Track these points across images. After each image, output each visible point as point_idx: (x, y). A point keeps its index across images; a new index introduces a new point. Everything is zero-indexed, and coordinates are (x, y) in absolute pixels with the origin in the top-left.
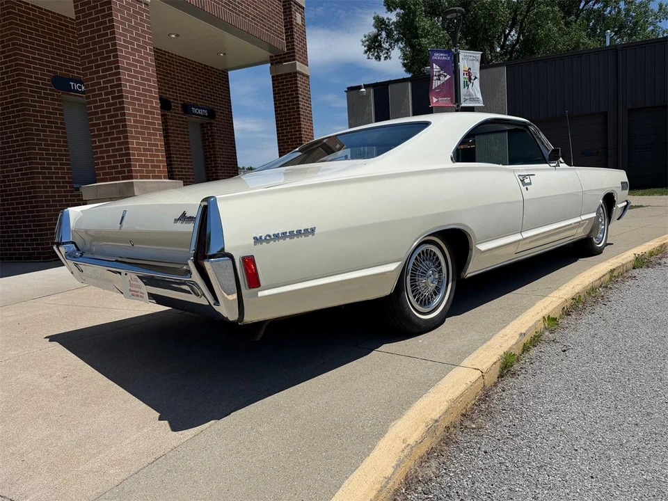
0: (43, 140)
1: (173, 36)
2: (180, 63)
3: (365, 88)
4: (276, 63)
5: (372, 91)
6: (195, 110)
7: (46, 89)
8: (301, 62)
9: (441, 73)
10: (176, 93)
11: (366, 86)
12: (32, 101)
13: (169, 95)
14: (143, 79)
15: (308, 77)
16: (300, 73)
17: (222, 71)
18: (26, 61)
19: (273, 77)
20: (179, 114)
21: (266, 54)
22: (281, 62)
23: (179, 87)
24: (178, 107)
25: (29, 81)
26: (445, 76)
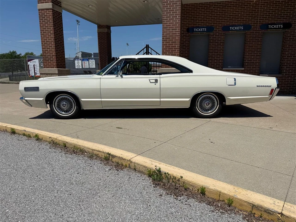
6: (270, 26)
13: (251, 22)
20: (257, 31)
24: (257, 27)
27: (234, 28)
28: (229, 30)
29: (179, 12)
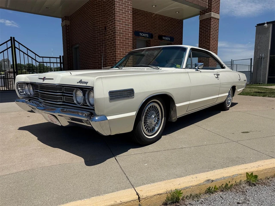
0: (99, 50)
1: (154, 6)
2: (159, 18)
3: (267, 24)
4: (202, 14)
5: (271, 25)
6: (164, 38)
7: (102, 31)
8: (215, 12)
10: (156, 31)
11: (267, 23)
12: (97, 36)
13: (153, 32)
14: (125, 25)
15: (218, 19)
16: (213, 18)
17: (180, 20)
18: (97, 21)
19: (200, 21)
20: (157, 40)
21: (198, 11)
22: (205, 13)
23: (158, 28)
24: (156, 37)
25: (97, 29)
28: (139, 35)
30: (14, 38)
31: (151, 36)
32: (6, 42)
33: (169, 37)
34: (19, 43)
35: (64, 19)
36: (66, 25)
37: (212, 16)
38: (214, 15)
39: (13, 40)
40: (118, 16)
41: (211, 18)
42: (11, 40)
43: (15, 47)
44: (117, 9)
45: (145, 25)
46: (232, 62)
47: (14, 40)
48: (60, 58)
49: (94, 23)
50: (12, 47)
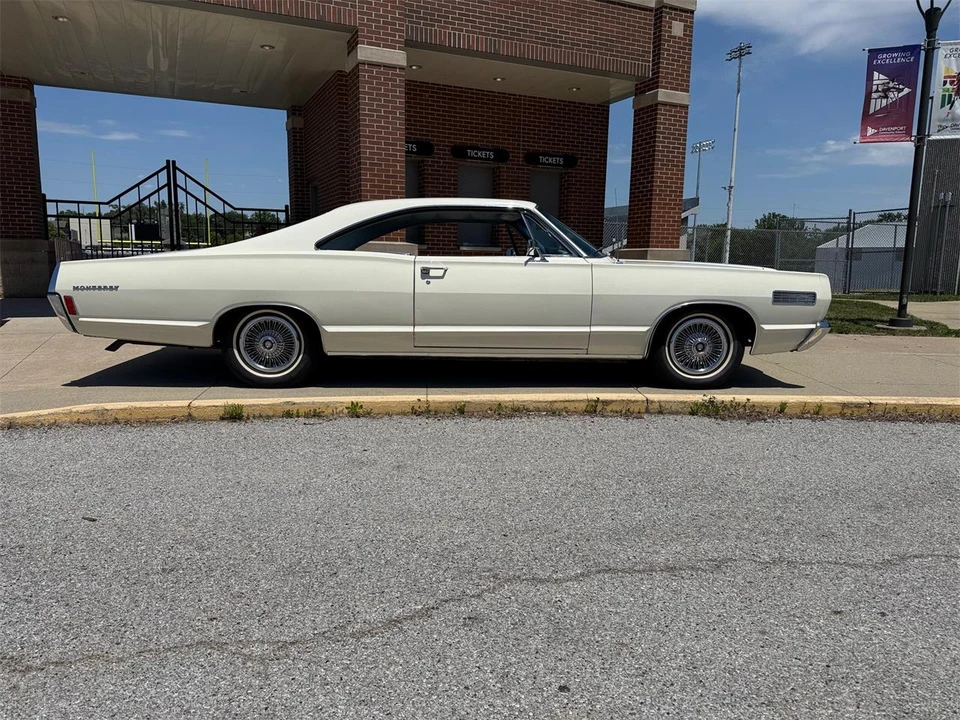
2: (529, 105)
4: (640, 93)
6: (543, 159)
8: (673, 89)
9: (891, 85)
10: (519, 141)
13: (507, 144)
15: (686, 107)
16: (665, 104)
17: (600, 105)
19: (635, 112)
20: (521, 165)
21: (630, 85)
22: (645, 92)
23: (524, 133)
24: (519, 157)
26: (901, 90)
27: (476, 154)
28: (465, 156)
29: (400, 102)
30: (174, 162)
31: (501, 155)
32: (157, 173)
33: (560, 157)
34: (186, 175)
35: (293, 112)
36: (293, 128)
37: (661, 98)
38: (667, 95)
39: (171, 167)
40: (367, 126)
41: (656, 105)
42: (167, 167)
43: (176, 186)
44: (365, 110)
45: (483, 128)
46: (849, 218)
47: (175, 168)
48: (286, 211)
49: (340, 131)
50: (168, 185)
